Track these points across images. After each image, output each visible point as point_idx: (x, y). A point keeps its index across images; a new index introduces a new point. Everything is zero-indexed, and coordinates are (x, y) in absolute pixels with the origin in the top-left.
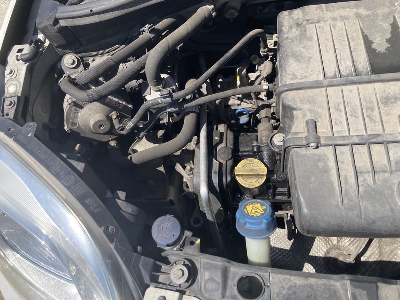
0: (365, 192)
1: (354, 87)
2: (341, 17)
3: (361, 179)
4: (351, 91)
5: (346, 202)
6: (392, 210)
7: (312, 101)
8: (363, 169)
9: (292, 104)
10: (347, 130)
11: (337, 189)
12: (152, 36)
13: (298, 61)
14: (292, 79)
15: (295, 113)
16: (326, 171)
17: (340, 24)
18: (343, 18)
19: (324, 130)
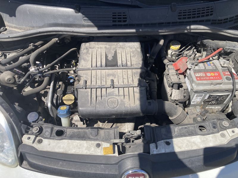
0: (98, 102)
1: (100, 71)
2: (100, 47)
3: (97, 98)
4: (99, 72)
5: (92, 105)
6: (105, 107)
7: (86, 74)
8: (98, 96)
9: (80, 75)
10: (96, 83)
11: (90, 101)
12: (34, 47)
13: (85, 61)
14: (82, 67)
15: (81, 78)
16: (88, 96)
17: (99, 50)
18: (101, 48)
19: (88, 83)
